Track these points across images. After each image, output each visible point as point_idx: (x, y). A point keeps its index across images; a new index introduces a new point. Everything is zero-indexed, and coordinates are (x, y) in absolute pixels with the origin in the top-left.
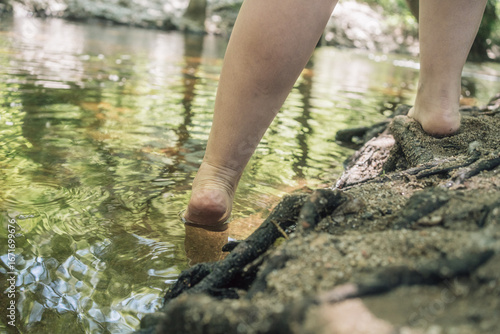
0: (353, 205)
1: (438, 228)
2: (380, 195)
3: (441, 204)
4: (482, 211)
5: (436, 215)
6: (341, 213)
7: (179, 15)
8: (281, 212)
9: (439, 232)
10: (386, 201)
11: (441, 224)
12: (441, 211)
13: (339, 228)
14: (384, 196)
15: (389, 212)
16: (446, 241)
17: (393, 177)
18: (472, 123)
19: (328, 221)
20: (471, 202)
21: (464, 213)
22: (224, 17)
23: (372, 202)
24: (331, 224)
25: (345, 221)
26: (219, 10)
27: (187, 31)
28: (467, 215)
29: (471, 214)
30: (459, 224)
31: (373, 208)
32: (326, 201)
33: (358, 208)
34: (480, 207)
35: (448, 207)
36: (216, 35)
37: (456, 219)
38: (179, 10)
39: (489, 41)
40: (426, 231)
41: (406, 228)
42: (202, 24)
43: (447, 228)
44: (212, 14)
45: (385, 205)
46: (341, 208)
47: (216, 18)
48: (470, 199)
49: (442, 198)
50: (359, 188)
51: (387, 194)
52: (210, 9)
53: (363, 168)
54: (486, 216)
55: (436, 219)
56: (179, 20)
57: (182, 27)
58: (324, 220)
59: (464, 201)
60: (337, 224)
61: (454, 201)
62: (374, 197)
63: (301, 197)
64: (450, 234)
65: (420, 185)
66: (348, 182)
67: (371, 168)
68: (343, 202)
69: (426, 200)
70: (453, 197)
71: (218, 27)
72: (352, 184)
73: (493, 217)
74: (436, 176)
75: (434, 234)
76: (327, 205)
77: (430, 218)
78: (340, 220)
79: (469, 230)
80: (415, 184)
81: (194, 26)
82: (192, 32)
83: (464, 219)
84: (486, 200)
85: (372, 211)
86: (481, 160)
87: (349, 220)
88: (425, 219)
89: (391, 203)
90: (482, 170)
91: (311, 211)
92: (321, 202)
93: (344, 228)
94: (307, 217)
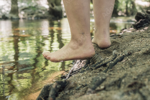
0: (72, 84)
1: (104, 91)
2: (82, 78)
3: (104, 80)
4: (119, 80)
5: (102, 86)
6: (67, 89)
7: (8, 13)
8: (44, 93)
9: (104, 93)
10: (84, 80)
11: (104, 89)
12: (104, 84)
13: (67, 96)
14: (84, 78)
15: (86, 85)
16: (107, 97)
17: (87, 69)
18: (114, 42)
19: (63, 93)
20: (115, 78)
21: (112, 82)
22: (25, 12)
23: (79, 82)
24: (64, 94)
25: (70, 92)
26: (23, 10)
27: (12, 19)
28: (113, 83)
29: (115, 82)
30: (111, 88)
31: (80, 84)
32: (60, 86)
33: (74, 86)
34: (118, 79)
35: (106, 81)
36: (23, 19)
37: (110, 86)
38: (8, 11)
39: (118, 10)
40: (99, 93)
41: (91, 93)
42: (18, 15)
43: (107, 91)
44: (21, 11)
45: (84, 82)
46: (67, 87)
47: (23, 13)
48: (114, 76)
49: (104, 78)
50: (74, 77)
51: (85, 77)
52: (19, 10)
53: (79, 64)
54: (120, 83)
55: (102, 87)
56: (8, 15)
57: (10, 17)
58: (61, 93)
59: (112, 78)
60: (67, 94)
61: (108, 78)
62: (80, 79)
63: (51, 85)
64: (108, 93)
65: (97, 71)
66: (74, 70)
67: (82, 63)
68: (67, 84)
69: (98, 79)
70: (108, 76)
71: (24, 16)
72: (75, 71)
73: (123, 83)
74: (102, 67)
75: (102, 94)
76: (61, 87)
77: (100, 87)
78: (67, 92)
79: (115, 90)
80: (95, 71)
81: (14, 16)
82: (14, 19)
83: (113, 85)
84: (120, 75)
85: (80, 86)
86: (117, 58)
87: (71, 91)
88: (98, 88)
89: (86, 81)
90: (118, 62)
91: (54, 92)
92: (58, 87)
93: (69, 95)
94: (52, 95)
